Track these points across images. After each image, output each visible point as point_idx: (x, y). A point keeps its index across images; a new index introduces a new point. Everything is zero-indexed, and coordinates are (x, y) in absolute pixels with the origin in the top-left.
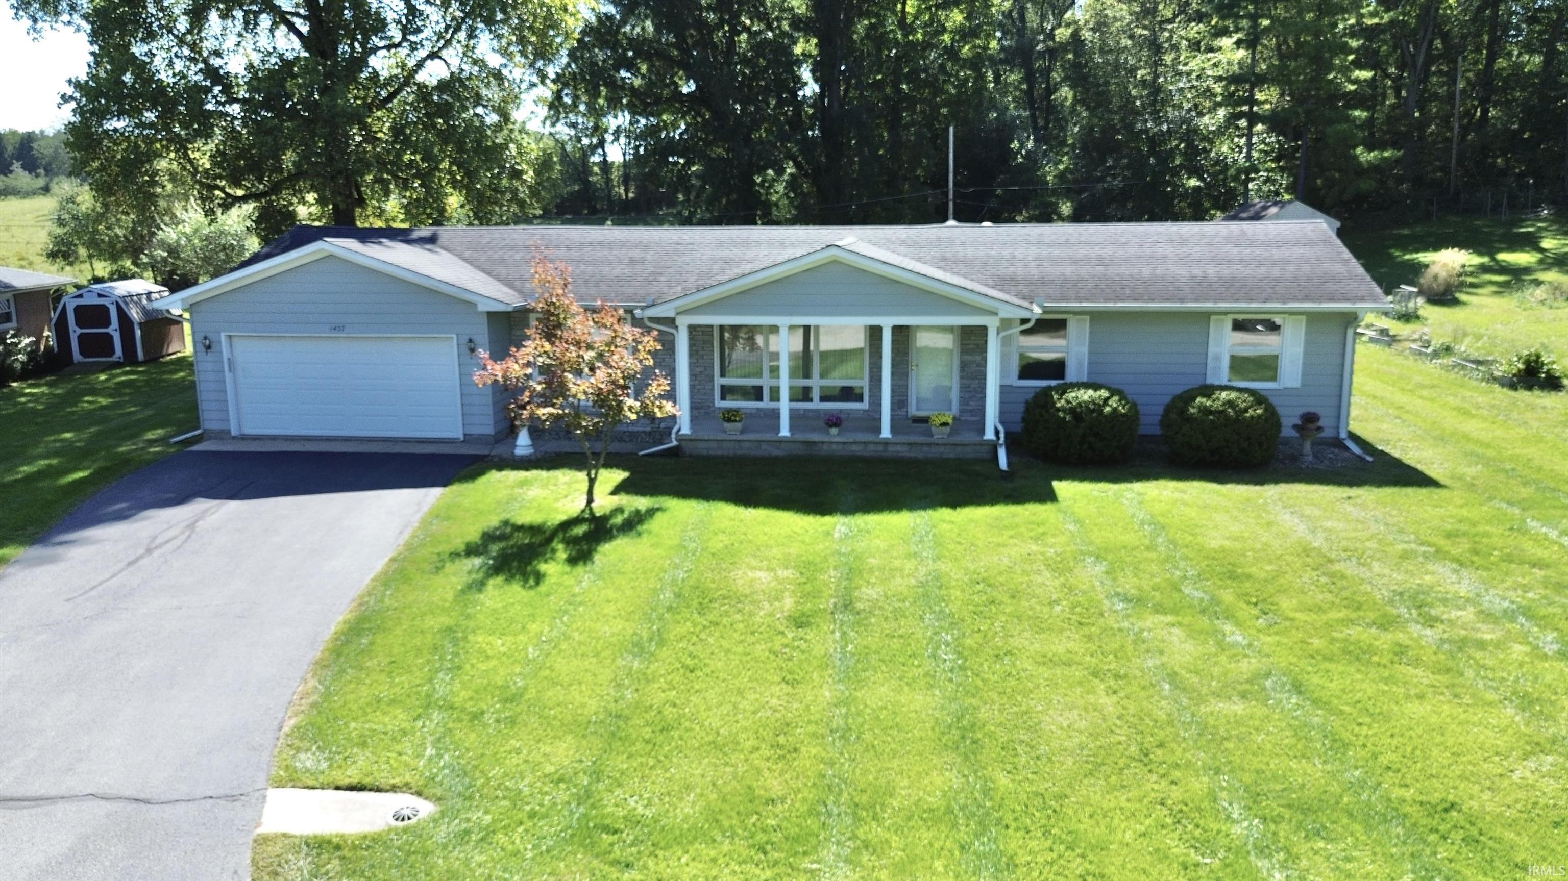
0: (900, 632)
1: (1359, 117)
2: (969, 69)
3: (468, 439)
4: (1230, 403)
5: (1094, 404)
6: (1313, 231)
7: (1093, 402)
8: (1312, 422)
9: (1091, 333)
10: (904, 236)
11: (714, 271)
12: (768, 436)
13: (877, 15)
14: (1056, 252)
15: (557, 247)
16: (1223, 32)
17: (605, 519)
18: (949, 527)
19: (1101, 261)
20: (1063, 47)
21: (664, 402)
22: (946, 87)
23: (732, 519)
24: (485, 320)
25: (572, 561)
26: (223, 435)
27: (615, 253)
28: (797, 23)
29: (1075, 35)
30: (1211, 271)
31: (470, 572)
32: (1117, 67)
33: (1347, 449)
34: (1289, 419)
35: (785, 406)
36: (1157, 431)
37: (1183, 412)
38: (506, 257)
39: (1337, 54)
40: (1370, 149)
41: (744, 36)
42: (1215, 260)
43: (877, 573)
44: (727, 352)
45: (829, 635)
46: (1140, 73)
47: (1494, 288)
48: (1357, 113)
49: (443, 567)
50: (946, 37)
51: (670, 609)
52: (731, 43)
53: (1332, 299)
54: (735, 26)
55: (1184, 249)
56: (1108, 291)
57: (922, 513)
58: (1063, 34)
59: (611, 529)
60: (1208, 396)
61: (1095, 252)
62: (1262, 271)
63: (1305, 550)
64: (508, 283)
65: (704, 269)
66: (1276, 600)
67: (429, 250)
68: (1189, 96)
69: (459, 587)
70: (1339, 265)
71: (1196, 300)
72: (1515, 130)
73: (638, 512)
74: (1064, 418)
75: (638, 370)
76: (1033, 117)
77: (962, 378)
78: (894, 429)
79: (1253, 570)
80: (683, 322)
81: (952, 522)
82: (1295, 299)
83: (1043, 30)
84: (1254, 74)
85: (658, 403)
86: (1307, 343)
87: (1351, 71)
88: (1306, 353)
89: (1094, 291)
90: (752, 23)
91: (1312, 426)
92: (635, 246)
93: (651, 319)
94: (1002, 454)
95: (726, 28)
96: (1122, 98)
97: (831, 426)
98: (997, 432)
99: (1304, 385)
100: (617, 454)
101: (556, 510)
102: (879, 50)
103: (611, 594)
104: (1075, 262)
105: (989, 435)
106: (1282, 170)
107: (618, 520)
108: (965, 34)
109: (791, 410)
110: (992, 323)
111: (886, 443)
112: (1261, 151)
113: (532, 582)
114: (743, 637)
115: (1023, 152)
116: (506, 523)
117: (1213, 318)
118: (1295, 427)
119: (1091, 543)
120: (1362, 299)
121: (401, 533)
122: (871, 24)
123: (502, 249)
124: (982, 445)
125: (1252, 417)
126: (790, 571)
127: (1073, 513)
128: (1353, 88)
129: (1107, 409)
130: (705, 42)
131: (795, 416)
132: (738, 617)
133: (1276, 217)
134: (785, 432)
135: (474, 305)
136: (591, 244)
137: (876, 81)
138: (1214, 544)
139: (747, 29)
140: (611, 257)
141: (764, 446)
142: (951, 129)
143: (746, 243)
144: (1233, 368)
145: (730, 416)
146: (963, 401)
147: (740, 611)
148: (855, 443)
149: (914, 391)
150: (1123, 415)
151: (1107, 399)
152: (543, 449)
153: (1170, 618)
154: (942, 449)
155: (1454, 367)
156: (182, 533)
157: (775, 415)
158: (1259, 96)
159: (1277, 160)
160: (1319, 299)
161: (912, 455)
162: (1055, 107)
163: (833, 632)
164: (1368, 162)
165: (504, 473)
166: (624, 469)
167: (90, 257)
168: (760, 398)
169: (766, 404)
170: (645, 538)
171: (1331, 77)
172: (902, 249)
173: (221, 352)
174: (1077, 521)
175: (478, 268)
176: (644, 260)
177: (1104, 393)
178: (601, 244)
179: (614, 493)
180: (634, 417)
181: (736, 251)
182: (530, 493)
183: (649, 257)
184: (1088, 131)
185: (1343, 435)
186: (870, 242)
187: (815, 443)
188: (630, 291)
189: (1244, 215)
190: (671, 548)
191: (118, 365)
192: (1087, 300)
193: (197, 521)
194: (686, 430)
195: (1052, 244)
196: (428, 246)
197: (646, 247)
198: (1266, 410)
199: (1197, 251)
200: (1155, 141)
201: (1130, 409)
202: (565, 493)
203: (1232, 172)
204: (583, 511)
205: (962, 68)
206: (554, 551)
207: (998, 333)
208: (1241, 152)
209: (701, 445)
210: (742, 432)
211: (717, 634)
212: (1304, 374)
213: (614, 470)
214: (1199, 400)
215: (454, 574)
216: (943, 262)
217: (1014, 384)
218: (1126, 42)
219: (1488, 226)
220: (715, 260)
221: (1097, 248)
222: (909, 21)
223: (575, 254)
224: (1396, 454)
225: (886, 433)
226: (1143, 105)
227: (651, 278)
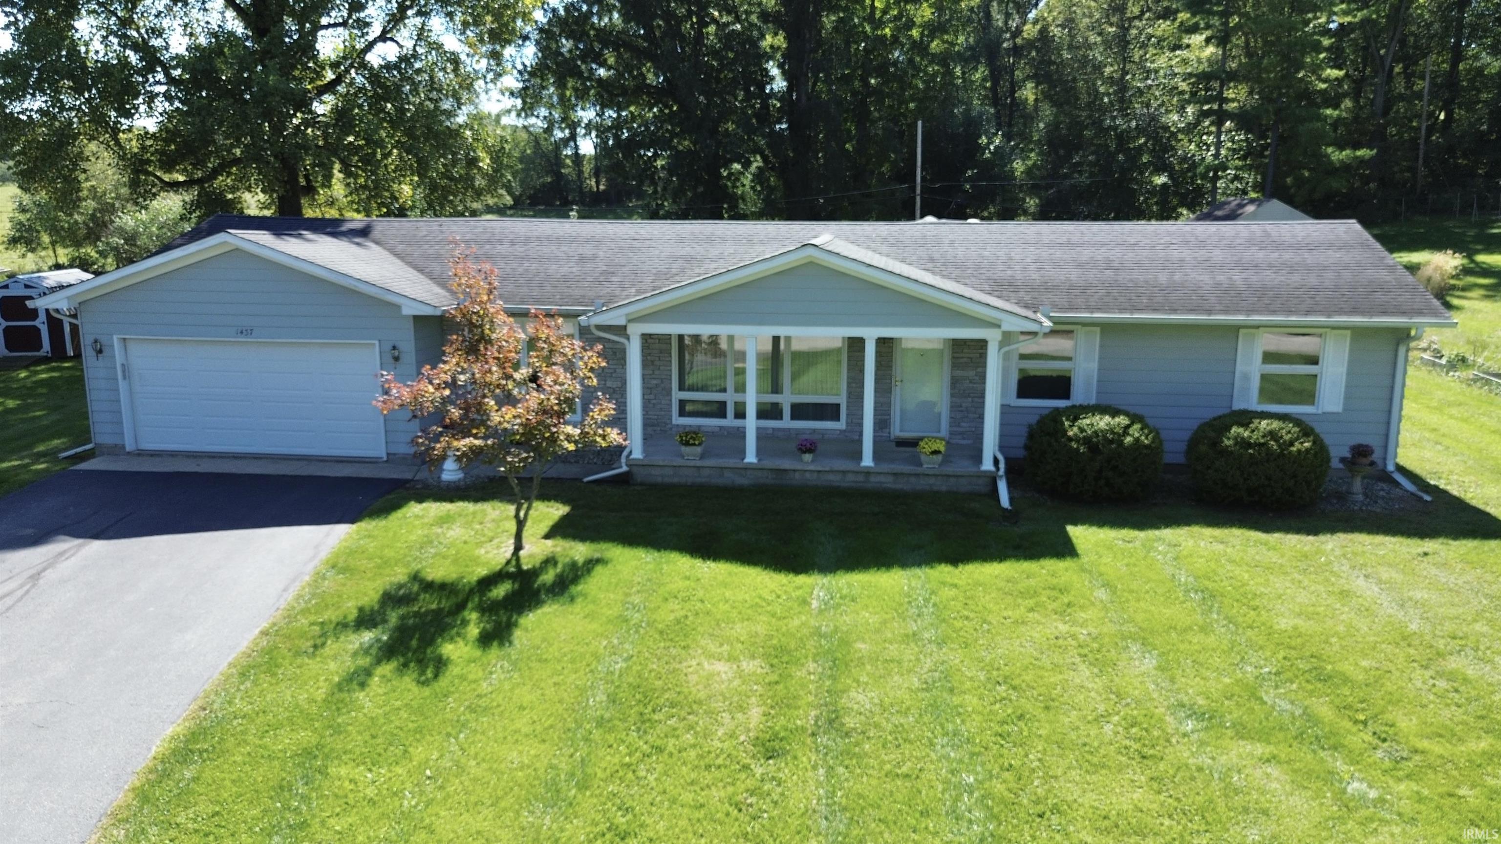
0: (904, 769)
1: (1331, 116)
2: (937, 64)
3: (392, 458)
4: (1273, 435)
5: (1113, 433)
6: (1345, 232)
7: (1112, 431)
8: (1365, 456)
9: (1101, 346)
10: (885, 234)
11: (674, 271)
12: (731, 462)
13: (845, 9)
14: (1058, 254)
15: (500, 241)
16: (1194, 29)
17: (534, 573)
18: (953, 592)
19: (1109, 265)
20: (1030, 44)
21: (609, 430)
22: (914, 82)
23: (688, 578)
24: (410, 325)
25: (486, 640)
26: (117, 450)
27: (564, 248)
28: (765, 16)
29: (1044, 31)
30: (1238, 278)
31: (355, 654)
32: (1085, 61)
33: (1397, 484)
34: (1338, 450)
35: (751, 423)
36: (1181, 459)
37: (1215, 443)
38: (442, 252)
39: (1309, 53)
40: (1341, 148)
41: (712, 29)
42: (1240, 265)
43: (868, 667)
44: (687, 357)
45: (810, 774)
46: (1108, 70)
47: (1482, 292)
48: (1329, 112)
49: (323, 644)
50: (915, 33)
51: (600, 722)
52: (700, 36)
53: (1385, 313)
54: (703, 18)
55: (1202, 252)
56: (1122, 299)
57: (918, 571)
58: (1030, 31)
59: (538, 592)
60: (1246, 425)
61: (1101, 254)
62: (1296, 278)
63: (1404, 638)
64: (442, 283)
65: (662, 268)
66: (1388, 717)
67: (358, 244)
68: (1157, 93)
69: (337, 679)
70: (1385, 273)
71: (1226, 312)
72: (1483, 131)
73: (573, 565)
74: (1078, 449)
75: (577, 393)
76: (998, 112)
77: (952, 395)
78: (876, 456)
79: (1346, 667)
80: (636, 331)
81: (955, 586)
82: (1341, 312)
83: (1008, 29)
84: (1225, 71)
85: (600, 431)
86: (1351, 363)
87: (1323, 69)
88: (1350, 373)
89: (1106, 299)
90: (721, 16)
91: (1365, 461)
92: (587, 241)
93: (600, 328)
94: (1003, 488)
95: (694, 20)
96: (1089, 94)
97: (805, 452)
98: (996, 462)
99: (1345, 410)
100: (558, 480)
101: (476, 560)
102: (848, 44)
103: (525, 695)
104: (1080, 265)
105: (987, 465)
106: (1250, 168)
107: (549, 577)
108: (935, 29)
109: (758, 429)
110: (993, 337)
111: (867, 472)
112: (1228, 149)
113: (429, 673)
114: (693, 775)
115: (992, 147)
116: (416, 577)
117: (1242, 331)
118: (1343, 460)
119: (1131, 620)
120: (1420, 313)
121: (285, 590)
122: (839, 18)
123: (438, 243)
124: (979, 477)
125: (1299, 451)
126: (757, 662)
127: (1101, 575)
128: (1323, 86)
129: (1128, 440)
130: (674, 31)
131: (762, 436)
132: (689, 737)
133: (1253, 217)
134: (751, 457)
135: (398, 307)
136: (538, 238)
137: (843, 75)
138: (1284, 623)
139: (714, 21)
140: (558, 254)
141: (727, 474)
142: (920, 123)
143: (710, 240)
144: (1262, 391)
145: (689, 438)
146: (954, 422)
147: (691, 728)
148: (831, 471)
149: (898, 408)
150: (1147, 447)
151: (1128, 427)
152: (475, 472)
153: (1260, 749)
154: (932, 481)
155: (1475, 381)
156: (22, 586)
157: (740, 434)
158: (1230, 94)
159: (1244, 158)
160: (1370, 313)
161: (898, 486)
162: (1018, 105)
163: (815, 768)
164: (1342, 161)
165: (424, 505)
166: (564, 502)
167: (53, 243)
168: (723, 415)
169: (730, 421)
170: (578, 606)
171: (1300, 75)
172: (884, 248)
173: (114, 356)
174: (1106, 585)
175: (410, 264)
176: (595, 257)
177: (1123, 420)
178: (548, 238)
179: (547, 537)
180: (571, 447)
181: (698, 249)
182: (451, 533)
183: (601, 254)
184: (1053, 128)
185: (1391, 468)
186: (847, 239)
187: (785, 471)
188: (577, 293)
189: (1219, 213)
190: (609, 621)
191: (45, 360)
192: (1099, 310)
193: (44, 570)
194: (637, 454)
195: (1051, 245)
196: (357, 240)
197: (598, 242)
198: (1314, 443)
199: (1218, 255)
200: (1123, 138)
201: (1154, 438)
202: (491, 534)
203: (1201, 169)
204: (508, 562)
205: (931, 62)
206: (465, 623)
207: (1000, 349)
208: (1208, 150)
209: (655, 472)
210: (702, 457)
211: (660, 768)
212: (1348, 397)
213: (552, 503)
214: (1235, 430)
215: (335, 658)
216: (931, 264)
217: (1012, 404)
218: (1093, 38)
219: (1460, 227)
220: (676, 259)
221: (1103, 250)
222: (877, 16)
223: (519, 249)
224: (1454, 491)
225: (867, 461)
226: (1110, 102)
227: (602, 278)
